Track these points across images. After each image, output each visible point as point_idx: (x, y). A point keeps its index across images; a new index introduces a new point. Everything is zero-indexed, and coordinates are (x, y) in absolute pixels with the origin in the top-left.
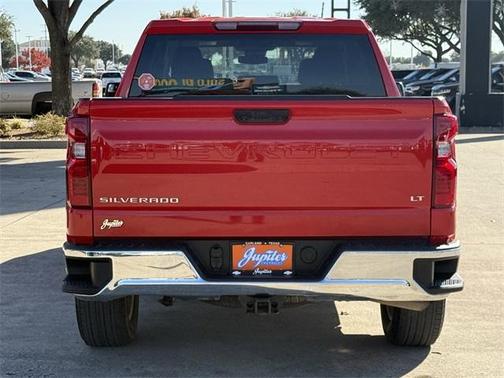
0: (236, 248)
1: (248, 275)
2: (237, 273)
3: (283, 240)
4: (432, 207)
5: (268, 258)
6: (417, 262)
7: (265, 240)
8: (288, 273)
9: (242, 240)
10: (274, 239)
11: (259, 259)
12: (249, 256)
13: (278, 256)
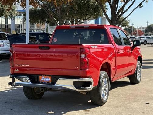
0: (40, 77)
1: (42, 83)
2: (40, 82)
3: (49, 75)
4: (80, 69)
5: (46, 79)
6: (74, 82)
7: (46, 75)
8: (50, 83)
9: (41, 75)
10: (48, 75)
11: (45, 79)
12: (43, 79)
13: (48, 79)
